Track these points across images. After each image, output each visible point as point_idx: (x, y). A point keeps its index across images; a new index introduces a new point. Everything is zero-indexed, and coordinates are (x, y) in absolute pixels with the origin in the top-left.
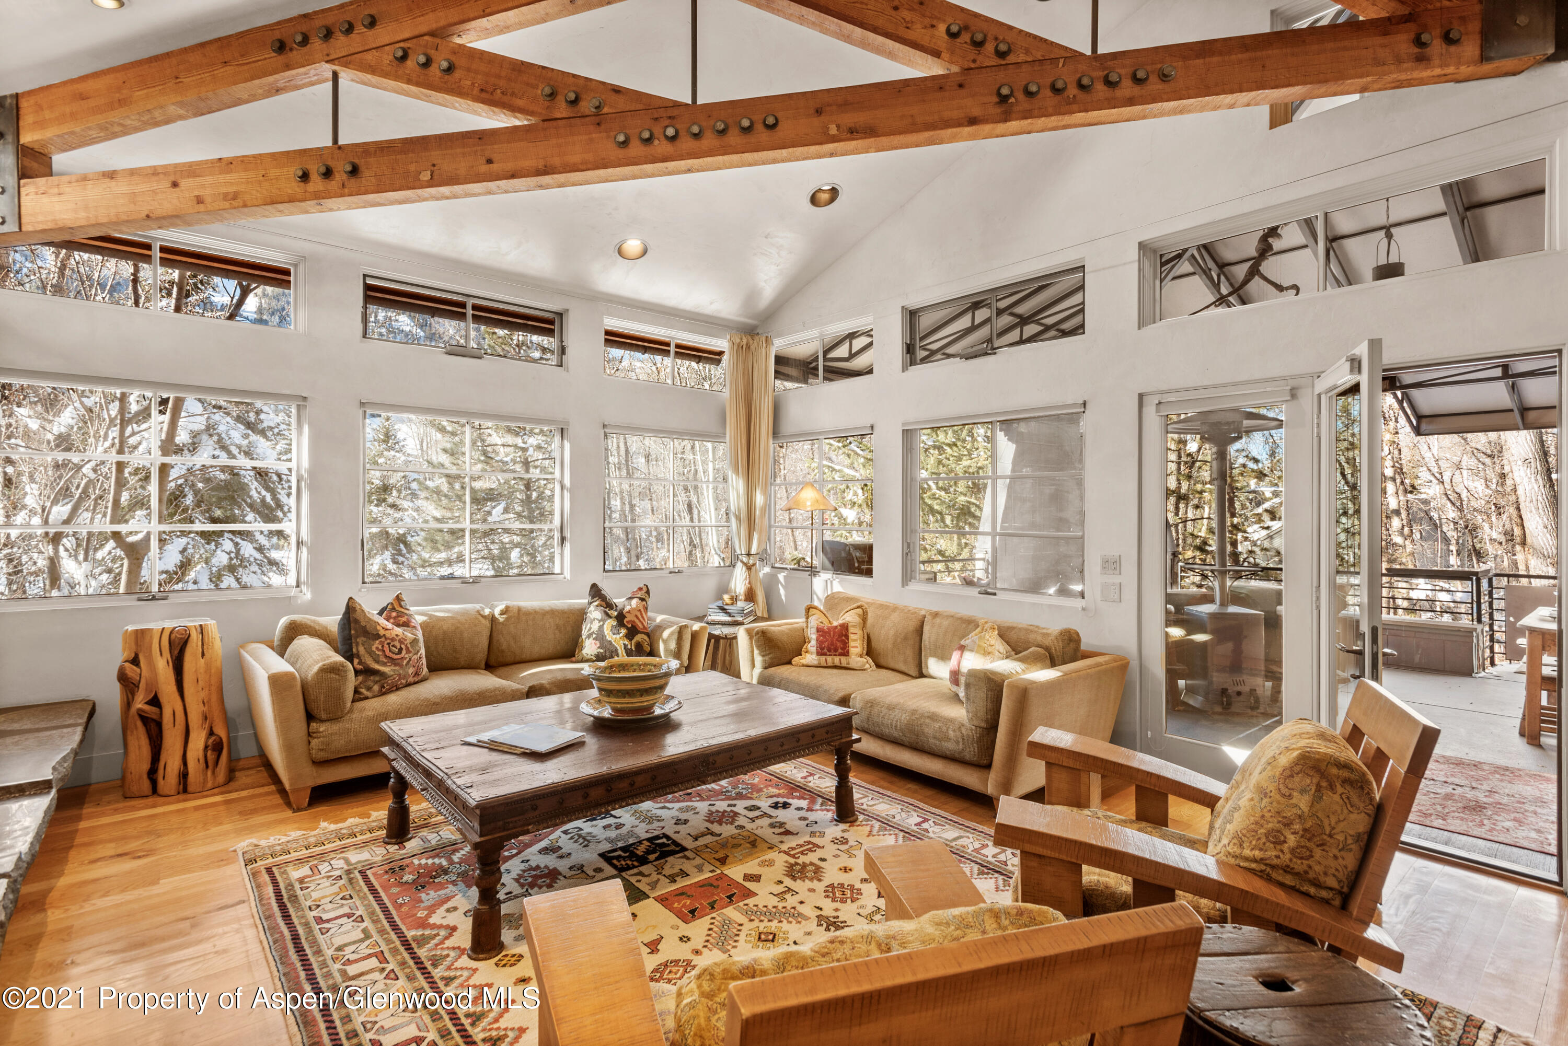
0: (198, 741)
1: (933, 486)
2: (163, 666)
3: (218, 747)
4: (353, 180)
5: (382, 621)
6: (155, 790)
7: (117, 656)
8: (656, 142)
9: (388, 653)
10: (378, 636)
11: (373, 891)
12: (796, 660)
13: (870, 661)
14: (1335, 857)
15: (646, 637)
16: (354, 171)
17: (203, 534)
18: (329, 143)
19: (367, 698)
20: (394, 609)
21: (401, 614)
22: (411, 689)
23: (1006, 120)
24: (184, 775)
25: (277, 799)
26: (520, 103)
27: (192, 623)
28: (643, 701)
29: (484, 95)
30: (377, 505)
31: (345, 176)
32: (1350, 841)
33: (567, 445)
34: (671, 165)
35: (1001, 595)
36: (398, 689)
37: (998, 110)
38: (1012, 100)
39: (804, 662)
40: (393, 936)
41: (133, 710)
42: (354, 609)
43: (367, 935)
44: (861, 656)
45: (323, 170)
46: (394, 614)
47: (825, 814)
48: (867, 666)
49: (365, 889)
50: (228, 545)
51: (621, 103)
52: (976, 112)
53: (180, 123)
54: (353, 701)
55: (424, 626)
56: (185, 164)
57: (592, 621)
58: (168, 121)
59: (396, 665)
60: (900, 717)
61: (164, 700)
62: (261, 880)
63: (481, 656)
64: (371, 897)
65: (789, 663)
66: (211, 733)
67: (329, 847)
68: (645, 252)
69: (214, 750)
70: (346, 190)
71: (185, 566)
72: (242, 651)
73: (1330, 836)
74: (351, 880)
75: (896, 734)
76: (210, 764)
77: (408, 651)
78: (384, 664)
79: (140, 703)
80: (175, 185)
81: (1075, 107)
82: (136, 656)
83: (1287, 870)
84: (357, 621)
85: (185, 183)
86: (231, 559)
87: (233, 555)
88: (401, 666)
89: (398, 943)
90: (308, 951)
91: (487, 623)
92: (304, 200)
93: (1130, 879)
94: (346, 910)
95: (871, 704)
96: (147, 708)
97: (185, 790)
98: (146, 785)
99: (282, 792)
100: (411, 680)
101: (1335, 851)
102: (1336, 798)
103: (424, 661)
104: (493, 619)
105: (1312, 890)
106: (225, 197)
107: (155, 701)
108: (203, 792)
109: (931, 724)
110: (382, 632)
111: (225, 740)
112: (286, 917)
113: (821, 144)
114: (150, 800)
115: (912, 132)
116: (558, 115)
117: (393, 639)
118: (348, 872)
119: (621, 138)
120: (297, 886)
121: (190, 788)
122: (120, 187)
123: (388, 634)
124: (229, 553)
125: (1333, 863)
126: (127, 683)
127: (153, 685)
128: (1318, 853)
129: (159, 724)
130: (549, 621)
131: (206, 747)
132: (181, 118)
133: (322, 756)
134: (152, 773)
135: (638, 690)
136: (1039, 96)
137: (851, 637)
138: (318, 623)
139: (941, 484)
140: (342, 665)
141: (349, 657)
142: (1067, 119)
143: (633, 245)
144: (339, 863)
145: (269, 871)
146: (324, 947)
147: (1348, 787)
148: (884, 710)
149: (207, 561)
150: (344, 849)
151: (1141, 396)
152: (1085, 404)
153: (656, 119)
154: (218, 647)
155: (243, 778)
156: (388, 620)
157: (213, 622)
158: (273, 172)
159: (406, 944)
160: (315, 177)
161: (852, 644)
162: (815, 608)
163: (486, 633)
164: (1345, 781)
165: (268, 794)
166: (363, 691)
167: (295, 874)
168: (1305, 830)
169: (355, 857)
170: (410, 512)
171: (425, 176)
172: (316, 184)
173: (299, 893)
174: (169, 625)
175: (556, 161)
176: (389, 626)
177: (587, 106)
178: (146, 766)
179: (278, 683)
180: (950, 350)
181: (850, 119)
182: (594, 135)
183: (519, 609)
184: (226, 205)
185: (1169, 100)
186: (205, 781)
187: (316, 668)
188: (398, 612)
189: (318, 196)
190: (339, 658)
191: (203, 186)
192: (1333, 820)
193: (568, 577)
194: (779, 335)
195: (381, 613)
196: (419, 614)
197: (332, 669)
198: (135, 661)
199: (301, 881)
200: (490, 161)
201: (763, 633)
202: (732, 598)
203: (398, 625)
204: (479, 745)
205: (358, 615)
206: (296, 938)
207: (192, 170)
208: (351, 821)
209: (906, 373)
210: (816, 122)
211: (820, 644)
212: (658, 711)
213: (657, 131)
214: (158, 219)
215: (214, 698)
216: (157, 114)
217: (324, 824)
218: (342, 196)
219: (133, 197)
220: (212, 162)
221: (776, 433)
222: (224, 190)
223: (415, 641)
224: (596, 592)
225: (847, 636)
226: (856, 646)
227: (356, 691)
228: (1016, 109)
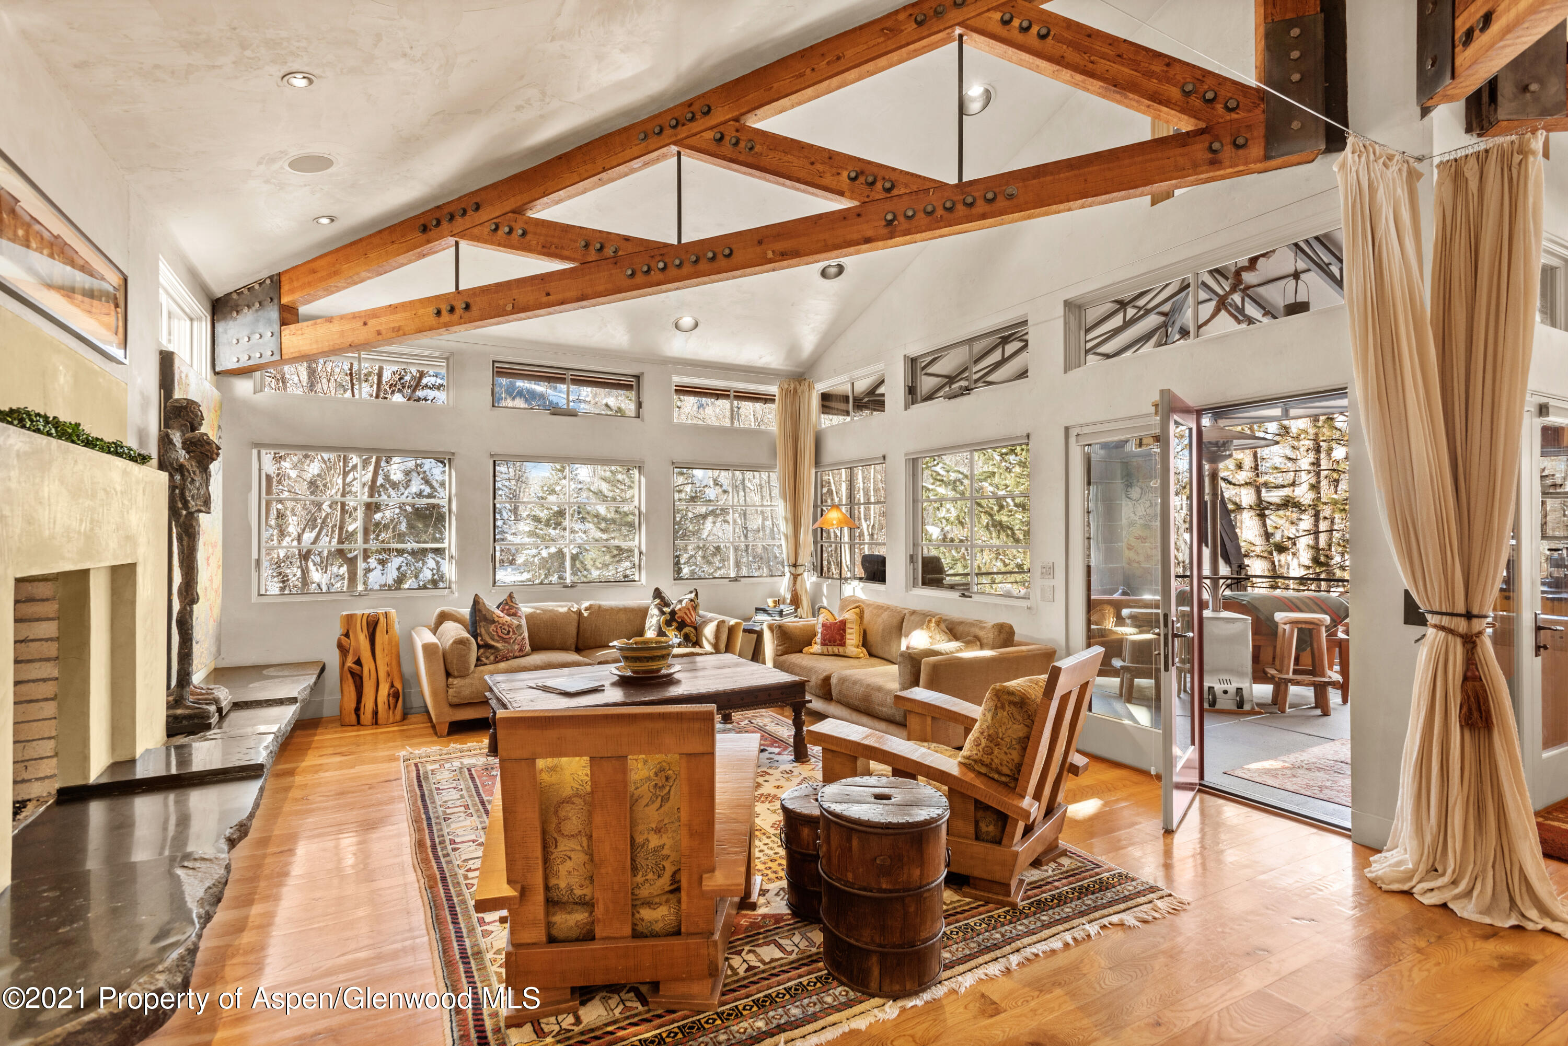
0: (384, 690)
1: (1012, 503)
2: (362, 638)
3: (396, 696)
4: (467, 313)
5: (498, 612)
6: (359, 722)
7: (337, 631)
8: (652, 273)
9: (500, 633)
10: (493, 622)
11: (472, 778)
12: (805, 649)
13: (865, 650)
14: (1006, 753)
15: (693, 630)
16: (467, 307)
17: (413, 553)
18: (453, 290)
19: (486, 664)
20: (507, 604)
21: (511, 607)
22: (517, 660)
23: (891, 238)
24: (375, 713)
25: (431, 731)
26: (566, 253)
27: (380, 611)
28: (653, 665)
29: (545, 250)
30: (555, 529)
31: (462, 311)
32: (1014, 742)
33: (643, 480)
34: (664, 287)
35: (976, 598)
36: (507, 660)
37: (885, 231)
38: (896, 222)
39: (812, 651)
40: (477, 798)
41: (346, 667)
42: (478, 602)
43: (462, 797)
44: (857, 647)
45: (449, 308)
46: (507, 607)
47: (788, 756)
48: (862, 655)
49: (468, 777)
50: (431, 563)
51: (630, 248)
52: (870, 233)
53: (369, 282)
54: (476, 666)
55: (529, 617)
56: (370, 310)
57: (652, 616)
58: (362, 281)
59: (506, 642)
60: (859, 690)
61: (364, 661)
62: (410, 769)
63: (572, 641)
64: (470, 781)
65: (801, 652)
66: (392, 686)
67: (453, 755)
68: (696, 325)
69: (394, 697)
70: (463, 320)
71: (400, 581)
72: (414, 634)
73: (1002, 739)
74: (461, 772)
75: (856, 703)
76: (392, 706)
77: (514, 633)
78: (498, 641)
79: (349, 663)
80: (365, 324)
81: (942, 224)
82: (348, 632)
83: (982, 762)
84: (480, 611)
85: (371, 322)
86: (434, 575)
87: (435, 571)
88: (509, 643)
89: (478, 801)
90: (428, 802)
91: (576, 616)
92: (438, 328)
93: (946, 788)
94: (454, 785)
95: (843, 680)
96: (354, 666)
97: (376, 723)
98: (354, 717)
99: (434, 727)
100: (517, 654)
101: (1005, 749)
102: (1005, 714)
103: (527, 641)
104: (579, 613)
105: (996, 776)
106: (393, 329)
107: (358, 662)
108: (386, 725)
109: (877, 694)
110: (496, 619)
111: (401, 691)
112: (420, 786)
113: (762, 265)
114: (356, 728)
115: (825, 251)
116: (590, 260)
117: (503, 624)
118: (461, 768)
119: (629, 272)
120: (430, 773)
121: (380, 722)
122: (335, 327)
123: (500, 620)
124: (432, 570)
125: (1005, 758)
126: (343, 650)
127: (357, 652)
128: (996, 751)
129: (361, 678)
130: (623, 616)
131: (389, 695)
132: (369, 278)
133: (456, 701)
134: (357, 710)
135: (645, 658)
136: (916, 218)
137: (848, 631)
138: (459, 613)
139: (1018, 500)
140: (468, 639)
141: (475, 635)
142: (938, 232)
143: (687, 321)
144: (457, 764)
145: (416, 765)
146: (437, 800)
147: (1012, 707)
148: (850, 685)
149: (416, 577)
150: (461, 757)
151: (1067, 429)
152: (1028, 436)
153: (652, 257)
154: (397, 628)
155: (412, 718)
156: (502, 611)
157: (394, 611)
158: (421, 312)
159: (483, 803)
160: (445, 313)
161: (848, 636)
162: (825, 608)
163: (575, 624)
164: (1011, 703)
165: (426, 727)
166: (483, 659)
167: (430, 767)
168: (989, 735)
169: (466, 761)
170: (580, 534)
171: (509, 307)
172: (446, 316)
173: (430, 776)
174: (367, 612)
175: (589, 291)
176: (502, 615)
177: (609, 252)
178: (353, 705)
179: (429, 649)
180: (989, 379)
181: (780, 246)
182: (613, 271)
183: (600, 607)
184: (394, 335)
185: (1012, 213)
186: (388, 718)
187: (451, 641)
188: (510, 606)
189: (447, 325)
190: (466, 635)
191: (381, 324)
192: (1004, 728)
193: (644, 584)
194: (820, 380)
195: (498, 607)
196: (525, 609)
197: (460, 642)
198: (347, 635)
199: (433, 771)
200: (548, 294)
201: (780, 627)
202: (775, 602)
203: (509, 615)
204: (537, 688)
205: (481, 607)
206: (423, 796)
207: (374, 314)
208: (469, 744)
209: (909, 411)
210: (758, 249)
211: (823, 635)
212: (664, 672)
213: (653, 265)
214: (356, 346)
215: (394, 663)
216: (355, 278)
217: (452, 745)
218: (460, 324)
219: (342, 333)
220: (386, 307)
221: (817, 462)
222: (392, 325)
223: (519, 626)
224: (658, 594)
225: (844, 631)
226: (852, 638)
227: (478, 659)
228: (899, 229)
